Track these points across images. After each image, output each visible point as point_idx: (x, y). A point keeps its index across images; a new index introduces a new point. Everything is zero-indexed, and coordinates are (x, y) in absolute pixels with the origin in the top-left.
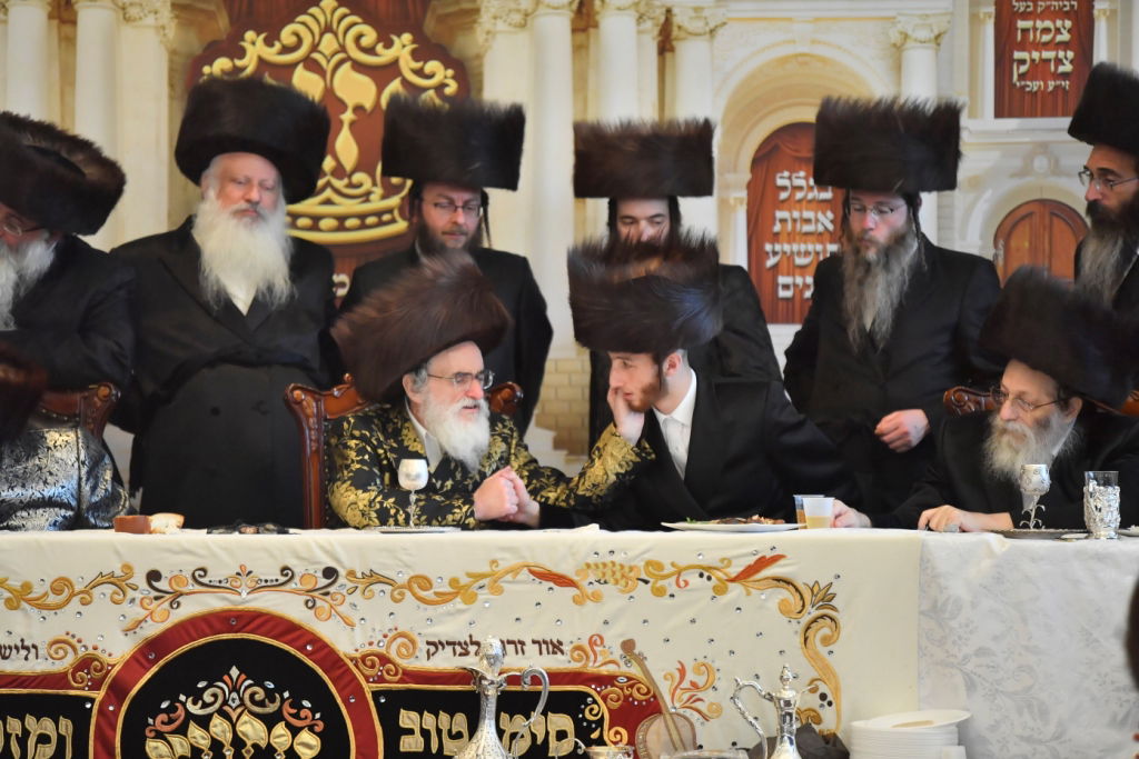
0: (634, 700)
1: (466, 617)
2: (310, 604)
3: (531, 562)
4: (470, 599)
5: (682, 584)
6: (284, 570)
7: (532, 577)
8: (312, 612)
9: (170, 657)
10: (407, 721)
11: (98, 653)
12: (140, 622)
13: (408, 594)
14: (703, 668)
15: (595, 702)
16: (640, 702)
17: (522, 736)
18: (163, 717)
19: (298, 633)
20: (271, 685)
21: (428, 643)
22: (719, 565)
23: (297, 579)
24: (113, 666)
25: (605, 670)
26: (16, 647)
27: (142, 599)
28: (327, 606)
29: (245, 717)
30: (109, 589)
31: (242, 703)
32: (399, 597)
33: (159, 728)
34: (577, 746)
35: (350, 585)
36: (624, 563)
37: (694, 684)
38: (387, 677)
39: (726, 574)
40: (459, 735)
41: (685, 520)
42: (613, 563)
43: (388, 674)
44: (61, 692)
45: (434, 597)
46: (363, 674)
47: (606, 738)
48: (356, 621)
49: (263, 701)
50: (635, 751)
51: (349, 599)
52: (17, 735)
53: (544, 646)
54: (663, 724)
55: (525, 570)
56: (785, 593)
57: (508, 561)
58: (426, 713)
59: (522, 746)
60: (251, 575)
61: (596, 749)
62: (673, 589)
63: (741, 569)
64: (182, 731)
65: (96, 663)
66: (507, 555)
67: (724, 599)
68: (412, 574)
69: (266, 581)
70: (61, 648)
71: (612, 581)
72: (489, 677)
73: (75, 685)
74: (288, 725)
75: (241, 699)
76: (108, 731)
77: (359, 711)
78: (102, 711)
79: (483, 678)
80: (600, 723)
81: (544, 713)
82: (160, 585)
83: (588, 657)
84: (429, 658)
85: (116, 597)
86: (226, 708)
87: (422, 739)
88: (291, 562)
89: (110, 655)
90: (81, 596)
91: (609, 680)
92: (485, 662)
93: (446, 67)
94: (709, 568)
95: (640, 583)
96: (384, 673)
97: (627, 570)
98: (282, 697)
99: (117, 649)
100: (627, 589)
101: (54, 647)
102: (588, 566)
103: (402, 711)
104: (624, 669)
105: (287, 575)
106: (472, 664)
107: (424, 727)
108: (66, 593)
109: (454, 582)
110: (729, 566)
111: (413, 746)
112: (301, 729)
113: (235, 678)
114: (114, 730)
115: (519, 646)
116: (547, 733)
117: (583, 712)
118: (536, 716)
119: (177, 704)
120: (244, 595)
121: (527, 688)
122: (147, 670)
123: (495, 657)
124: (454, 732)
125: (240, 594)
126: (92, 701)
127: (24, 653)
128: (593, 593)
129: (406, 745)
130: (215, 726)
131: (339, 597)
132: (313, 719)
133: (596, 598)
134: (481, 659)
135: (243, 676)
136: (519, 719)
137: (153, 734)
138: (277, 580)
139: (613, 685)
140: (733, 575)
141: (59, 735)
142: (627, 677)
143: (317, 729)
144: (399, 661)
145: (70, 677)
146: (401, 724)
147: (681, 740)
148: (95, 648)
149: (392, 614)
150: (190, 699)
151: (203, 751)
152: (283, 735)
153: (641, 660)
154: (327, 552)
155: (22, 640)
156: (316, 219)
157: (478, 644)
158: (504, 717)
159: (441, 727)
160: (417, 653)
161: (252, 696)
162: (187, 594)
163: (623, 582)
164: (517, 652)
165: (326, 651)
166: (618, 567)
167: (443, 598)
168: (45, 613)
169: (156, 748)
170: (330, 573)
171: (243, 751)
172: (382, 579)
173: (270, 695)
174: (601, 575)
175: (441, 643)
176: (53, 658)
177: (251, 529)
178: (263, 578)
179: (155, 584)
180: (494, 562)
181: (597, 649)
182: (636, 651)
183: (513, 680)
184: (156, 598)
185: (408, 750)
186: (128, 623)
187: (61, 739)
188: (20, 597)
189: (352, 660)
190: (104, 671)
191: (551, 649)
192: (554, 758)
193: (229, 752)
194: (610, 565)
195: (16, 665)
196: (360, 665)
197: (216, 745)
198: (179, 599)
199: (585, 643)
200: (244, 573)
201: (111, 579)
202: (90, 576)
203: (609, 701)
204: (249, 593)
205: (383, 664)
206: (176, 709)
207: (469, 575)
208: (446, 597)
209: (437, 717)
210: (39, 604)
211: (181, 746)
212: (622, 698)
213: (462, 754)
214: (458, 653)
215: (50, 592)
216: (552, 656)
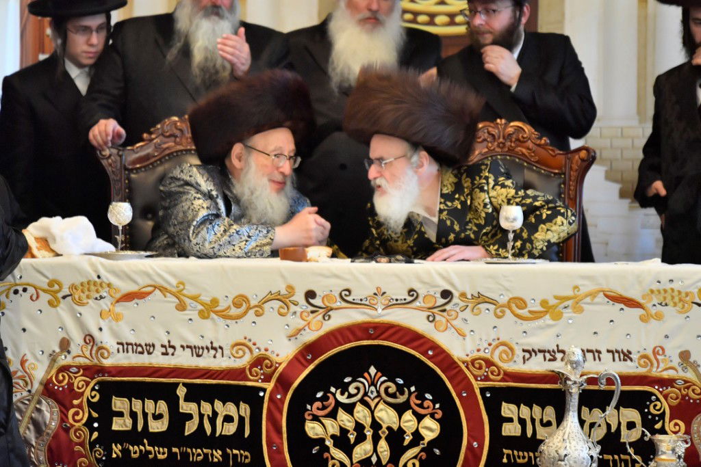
0: (690, 398)
1: (554, 331)
2: (431, 319)
3: (605, 287)
4: (557, 317)
6: (411, 292)
7: (607, 300)
8: (433, 324)
9: (323, 358)
10: (509, 412)
11: (268, 353)
12: (300, 330)
13: (508, 311)
15: (658, 399)
16: (695, 400)
17: (600, 426)
18: (318, 404)
19: (422, 341)
20: (401, 381)
21: (524, 351)
23: (420, 299)
24: (280, 364)
25: (667, 375)
26: (207, 348)
27: (302, 312)
28: (444, 320)
29: (381, 406)
30: (276, 304)
31: (379, 395)
32: (501, 314)
33: (315, 413)
34: (643, 434)
35: (462, 304)
36: (682, 290)
38: (491, 377)
40: (549, 424)
42: (673, 290)
43: (492, 374)
44: (241, 383)
45: (529, 315)
46: (473, 374)
47: (667, 428)
48: (467, 332)
49: (395, 393)
50: (691, 439)
51: (461, 315)
52: (208, 415)
53: (616, 355)
55: (601, 294)
57: (588, 286)
58: (522, 405)
59: (600, 433)
60: (385, 295)
61: (659, 437)
64: (333, 415)
65: (267, 361)
66: (586, 282)
68: (511, 296)
69: (397, 300)
70: (240, 349)
71: (672, 304)
72: (573, 378)
73: (252, 378)
74: (415, 413)
75: (378, 392)
76: (277, 414)
77: (470, 403)
78: (271, 399)
79: (568, 379)
80: (662, 416)
81: (617, 408)
82: (316, 302)
83: (652, 365)
84: (524, 363)
85: (282, 311)
86: (366, 398)
87: (519, 426)
88: (416, 286)
89: (278, 355)
90: (257, 309)
91: (669, 382)
92: (569, 367)
95: (695, 306)
96: (489, 373)
97: (683, 295)
98: (409, 390)
99: (283, 351)
100: (683, 311)
101: (235, 348)
102: (652, 291)
103: (503, 403)
104: (681, 374)
105: (413, 295)
106: (560, 368)
107: (521, 416)
108: (244, 306)
109: (544, 303)
111: (513, 431)
112: (425, 416)
113: (373, 375)
114: (282, 414)
115: (596, 354)
116: (619, 424)
117: (648, 407)
118: (610, 410)
119: (329, 395)
120: (380, 311)
121: (603, 387)
122: (306, 367)
123: (577, 363)
124: (545, 421)
125: (376, 310)
126: (264, 390)
127: (212, 352)
128: (656, 313)
129: (507, 431)
130: (358, 412)
131: (453, 313)
132: (434, 408)
133: (659, 317)
134: (566, 364)
135: (379, 374)
136: (597, 411)
137: (311, 417)
138: (405, 299)
139: (673, 387)
141: (240, 416)
142: (684, 381)
143: (437, 416)
144: (500, 364)
145: (248, 372)
146: (503, 414)
148: (266, 350)
149: (495, 327)
150: (339, 391)
151: (348, 431)
152: (411, 421)
153: (695, 367)
154: (444, 278)
155: (212, 343)
156: (432, 16)
157: (563, 352)
158: (585, 410)
159: (534, 417)
160: (515, 359)
161: (386, 389)
162: (336, 309)
163: (680, 305)
164: (595, 359)
165: (444, 354)
166: (676, 293)
167: (536, 316)
168: (229, 322)
169: (313, 428)
170: (446, 294)
171: (380, 432)
172: (491, 301)
173: (400, 389)
174: (662, 299)
175: (534, 351)
176: (234, 357)
177: (385, 259)
178: (395, 297)
179: (311, 301)
180: (576, 287)
181: (659, 357)
182: (692, 360)
183: (592, 381)
184: (313, 312)
185: (509, 434)
186: (291, 331)
187: (242, 419)
188: (209, 309)
189: (464, 363)
190: (273, 368)
191: (622, 357)
192: (625, 443)
193: (369, 433)
194: (670, 291)
195: (207, 362)
196: (470, 367)
197: (359, 427)
198: (330, 313)
199: (649, 353)
200: (379, 293)
201: (278, 297)
202: (262, 295)
203: (669, 398)
204: (383, 309)
205: (488, 367)
206: (328, 399)
207: (556, 298)
208: (538, 315)
209: (531, 409)
210: (224, 315)
211: (332, 427)
212: (680, 397)
213: (551, 438)
214: (547, 359)
215: (232, 306)
216: (622, 362)
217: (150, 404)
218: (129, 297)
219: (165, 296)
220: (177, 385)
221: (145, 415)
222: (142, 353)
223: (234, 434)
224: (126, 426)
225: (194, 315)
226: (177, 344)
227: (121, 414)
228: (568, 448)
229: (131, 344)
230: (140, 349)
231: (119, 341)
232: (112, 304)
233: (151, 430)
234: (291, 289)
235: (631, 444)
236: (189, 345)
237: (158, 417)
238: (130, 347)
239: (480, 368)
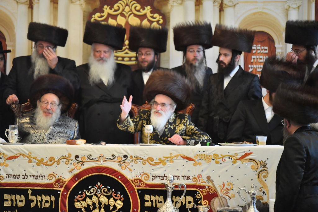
0: (210, 193)
1: (163, 169)
2: (120, 165)
3: (181, 154)
4: (164, 164)
5: (224, 160)
6: (113, 155)
7: (182, 158)
8: (120, 167)
9: (81, 179)
10: (147, 198)
11: (61, 178)
12: (73, 169)
13: (147, 162)
14: (230, 184)
15: (199, 193)
16: (212, 193)
17: (179, 203)
18: (79, 196)
19: (116, 173)
20: (109, 188)
21: (153, 176)
22: (234, 155)
23: (116, 158)
24: (66, 182)
25: (202, 184)
26: (39, 176)
27: (74, 163)
28: (124, 166)
29: (102, 196)
30: (65, 160)
31: (101, 192)
32: (145, 163)
33: (78, 199)
34: (194, 205)
35: (131, 160)
37: (227, 189)
38: (141, 186)
39: (236, 158)
41: (225, 142)
42: (204, 154)
43: (142, 185)
44: (52, 189)
45: (154, 164)
46: (135, 185)
47: (202, 203)
48: (133, 170)
49: (107, 192)
50: (210, 207)
51: (131, 164)
52: (39, 200)
53: (185, 178)
54: (218, 200)
55: (180, 156)
56: (253, 163)
57: (175, 153)
58: (152, 196)
59: (179, 205)
60: (104, 157)
61: (199, 206)
62: (221, 162)
63: (240, 156)
64: (85, 200)
65: (61, 181)
66: (175, 152)
67: (236, 165)
68: (148, 157)
69: (108, 158)
71: (204, 159)
72: (170, 186)
73: (55, 187)
74: (114, 199)
75: (101, 191)
76: (64, 200)
77: (133, 195)
78: (63, 194)
79: (168, 186)
80: (201, 199)
81: (185, 196)
82: (79, 159)
83: (197, 181)
84: (153, 180)
85: (67, 162)
86: (97, 194)
87: (151, 203)
88: (115, 153)
89: (65, 179)
90: (57, 162)
91: (203, 187)
92: (168, 182)
93: (160, 15)
94: (231, 156)
95: (212, 160)
96: (140, 184)
97: (208, 156)
98: (112, 191)
99: (67, 177)
100: (208, 162)
101: (50, 176)
102: (197, 155)
103: (145, 195)
104: (207, 184)
105: (113, 157)
106: (165, 182)
107: (151, 199)
108: (53, 161)
109: (160, 159)
110: (237, 155)
111: (148, 205)
112: (118, 200)
113: (99, 185)
114: (66, 199)
115: (178, 177)
116: (186, 202)
117: (196, 196)
118: (183, 197)
119: (83, 192)
120: (102, 162)
121: (180, 189)
122: (75, 183)
123: (171, 180)
124: (160, 201)
125: (100, 162)
126: (60, 191)
127: (41, 178)
128: (199, 163)
130: (94, 199)
131: (128, 163)
132: (121, 197)
133: (200, 164)
134: (167, 181)
136: (178, 198)
137: (76, 201)
138: (111, 158)
139: (204, 189)
140: (238, 158)
141: (51, 200)
142: (208, 186)
143: (122, 200)
144: (144, 181)
145: (54, 185)
146: (145, 199)
147: (223, 204)
148: (61, 177)
149: (142, 168)
150: (87, 191)
151: (90, 205)
152: (112, 201)
153: (212, 181)
154: (124, 150)
155: (41, 174)
156: (123, 58)
157: (166, 177)
158: (174, 197)
159: (156, 200)
160: (150, 179)
161: (104, 190)
162: (86, 162)
163: (207, 160)
164: (177, 179)
165: (124, 178)
166: (206, 156)
167: (157, 164)
168: (47, 167)
169: (77, 204)
170: (125, 156)
171: (101, 206)
172: (140, 158)
173: (109, 190)
174: (201, 158)
175: (156, 176)
176: (49, 179)
178: (107, 158)
179: (77, 159)
180: (171, 154)
181: (200, 178)
182: (211, 179)
183: (176, 187)
184: (78, 163)
186: (70, 170)
187: (52, 202)
188: (40, 162)
189: (131, 181)
190: (63, 183)
191: (187, 178)
192: (188, 209)
193: (97, 206)
194: (203, 155)
195: (39, 181)
196: (134, 182)
197: (94, 204)
198: (84, 163)
199: (196, 177)
200: (102, 156)
201: (65, 158)
202: (60, 157)
203: (203, 193)
204: (103, 162)
205: (140, 182)
206: (83, 194)
207: (164, 157)
208: (157, 163)
209: (155, 197)
210: (46, 164)
211: (84, 204)
212: (207, 192)
213: (162, 207)
214: (161, 179)
215: (48, 161)
216: (187, 180)
217: (18, 197)
218: (11, 158)
219: (24, 158)
220: (28, 189)
221: (16, 200)
222: (15, 178)
223: (49, 207)
224: (9, 205)
225: (35, 164)
226: (28, 175)
227: (7, 200)
228: (168, 211)
229: (11, 175)
230: (14, 177)
231: (7, 174)
232: (4, 160)
233: (18, 206)
234: (70, 155)
235: (190, 209)
236: (33, 175)
237: (21, 201)
238: (11, 176)
239: (137, 182)
